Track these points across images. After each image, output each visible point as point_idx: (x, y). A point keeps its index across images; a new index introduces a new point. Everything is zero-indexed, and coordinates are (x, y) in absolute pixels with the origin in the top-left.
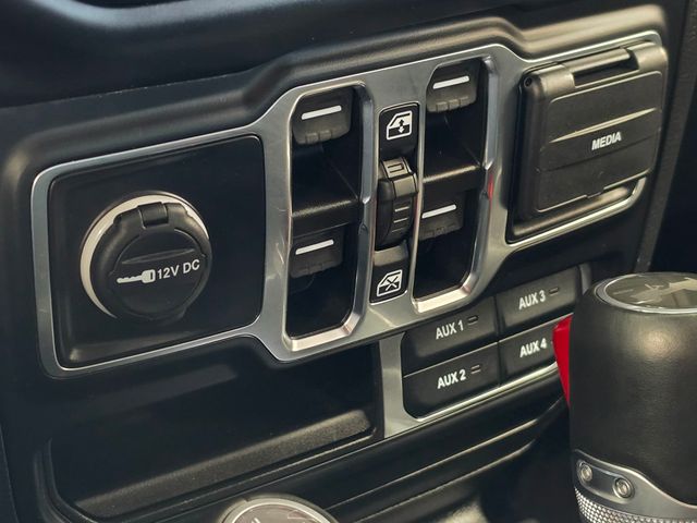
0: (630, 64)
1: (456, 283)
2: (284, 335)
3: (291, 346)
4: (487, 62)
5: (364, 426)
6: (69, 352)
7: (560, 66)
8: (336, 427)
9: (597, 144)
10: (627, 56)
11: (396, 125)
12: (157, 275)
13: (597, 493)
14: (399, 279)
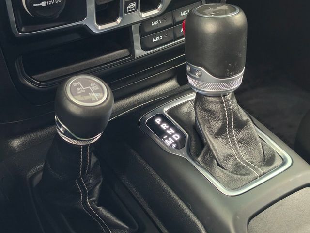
1: (156, 7)
2: (96, 23)
3: (98, 27)
5: (128, 54)
6: (21, 29)
8: (118, 54)
12: (47, 3)
13: (192, 75)
14: (135, 6)
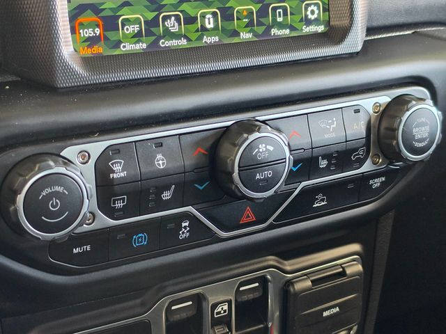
0: (343, 274)
4: (269, 277)
7: (305, 277)
9: (325, 314)
10: (341, 270)
11: (220, 310)
